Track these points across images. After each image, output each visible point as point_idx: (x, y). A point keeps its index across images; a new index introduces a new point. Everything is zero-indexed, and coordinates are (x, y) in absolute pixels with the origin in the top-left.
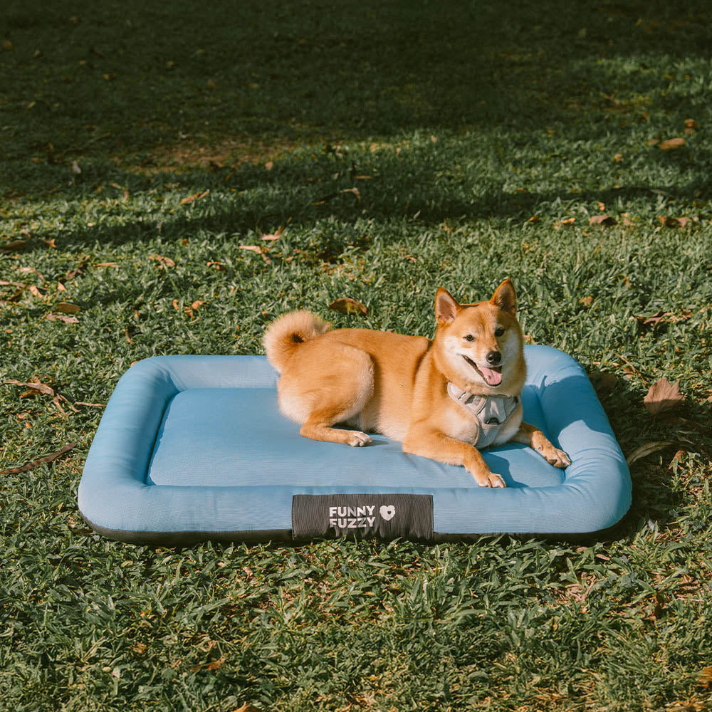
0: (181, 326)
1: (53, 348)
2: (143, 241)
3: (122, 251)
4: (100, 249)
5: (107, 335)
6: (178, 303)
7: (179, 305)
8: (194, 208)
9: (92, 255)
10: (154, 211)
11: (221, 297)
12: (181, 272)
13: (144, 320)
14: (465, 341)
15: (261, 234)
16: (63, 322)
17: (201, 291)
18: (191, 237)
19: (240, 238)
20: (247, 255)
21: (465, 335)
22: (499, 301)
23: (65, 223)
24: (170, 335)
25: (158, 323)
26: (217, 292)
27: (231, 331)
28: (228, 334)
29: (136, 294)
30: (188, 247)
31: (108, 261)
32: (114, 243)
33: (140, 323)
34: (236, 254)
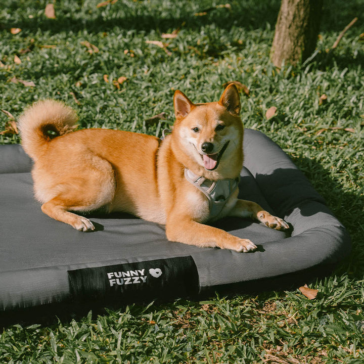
0: (112, 94)
1: (19, 103)
2: (73, 31)
3: (58, 38)
4: (41, 34)
5: (58, 97)
6: (108, 78)
7: (110, 80)
8: (109, 10)
9: (36, 40)
10: (78, 11)
11: (138, 76)
12: (105, 56)
13: (84, 88)
14: (193, 131)
15: (160, 33)
16: (23, 85)
17: (122, 70)
18: (109, 31)
19: (145, 35)
20: (153, 48)
21: (193, 127)
22: (226, 102)
23: (12, 14)
24: (105, 100)
25: (95, 91)
26: (134, 72)
27: (149, 100)
28: (147, 102)
29: (75, 69)
30: (108, 39)
31: (48, 44)
32: (52, 32)
33: (81, 90)
34: (144, 47)
